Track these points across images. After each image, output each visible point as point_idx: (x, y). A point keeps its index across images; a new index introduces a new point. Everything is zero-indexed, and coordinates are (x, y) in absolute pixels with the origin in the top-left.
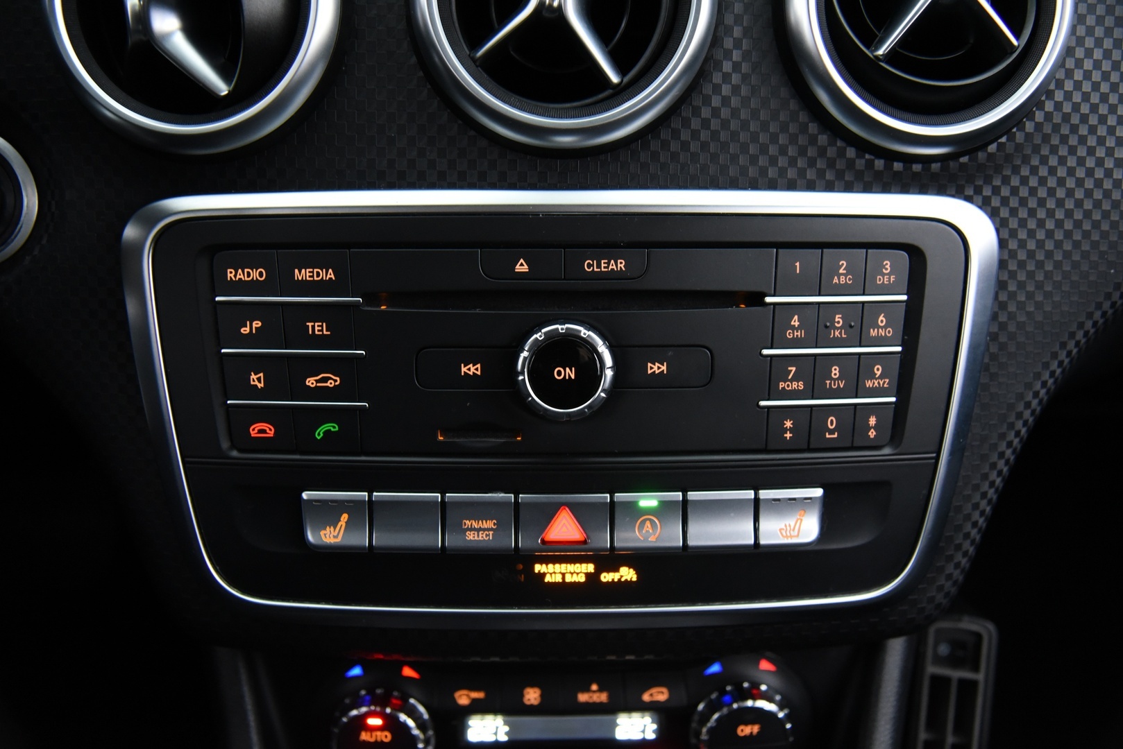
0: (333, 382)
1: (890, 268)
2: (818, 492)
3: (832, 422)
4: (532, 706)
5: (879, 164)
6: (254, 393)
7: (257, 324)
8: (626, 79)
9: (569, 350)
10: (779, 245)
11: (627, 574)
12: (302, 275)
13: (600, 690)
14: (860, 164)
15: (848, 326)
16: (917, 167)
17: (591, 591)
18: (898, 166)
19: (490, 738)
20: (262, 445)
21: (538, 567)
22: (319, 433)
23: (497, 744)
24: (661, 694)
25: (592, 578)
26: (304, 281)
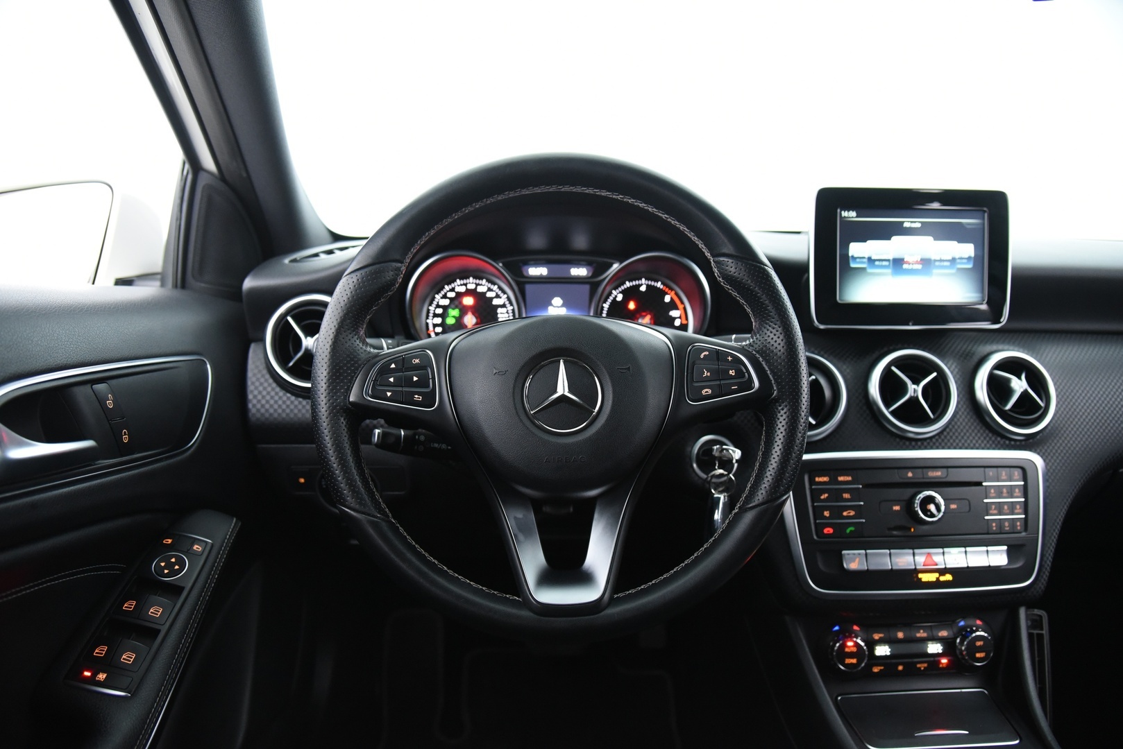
0: (852, 513)
1: (1017, 473)
2: (1005, 548)
3: (1007, 524)
4: (901, 639)
5: (1007, 442)
6: (826, 518)
7: (826, 495)
8: (936, 415)
9: (930, 500)
10: (985, 467)
11: (948, 577)
12: (841, 479)
13: (924, 632)
14: (1002, 442)
15: (1008, 493)
16: (1018, 443)
17: (937, 584)
18: (1013, 443)
19: (883, 654)
20: (829, 536)
21: (920, 576)
22: (848, 531)
23: (886, 656)
24: (944, 633)
25: (938, 579)
26: (841, 481)
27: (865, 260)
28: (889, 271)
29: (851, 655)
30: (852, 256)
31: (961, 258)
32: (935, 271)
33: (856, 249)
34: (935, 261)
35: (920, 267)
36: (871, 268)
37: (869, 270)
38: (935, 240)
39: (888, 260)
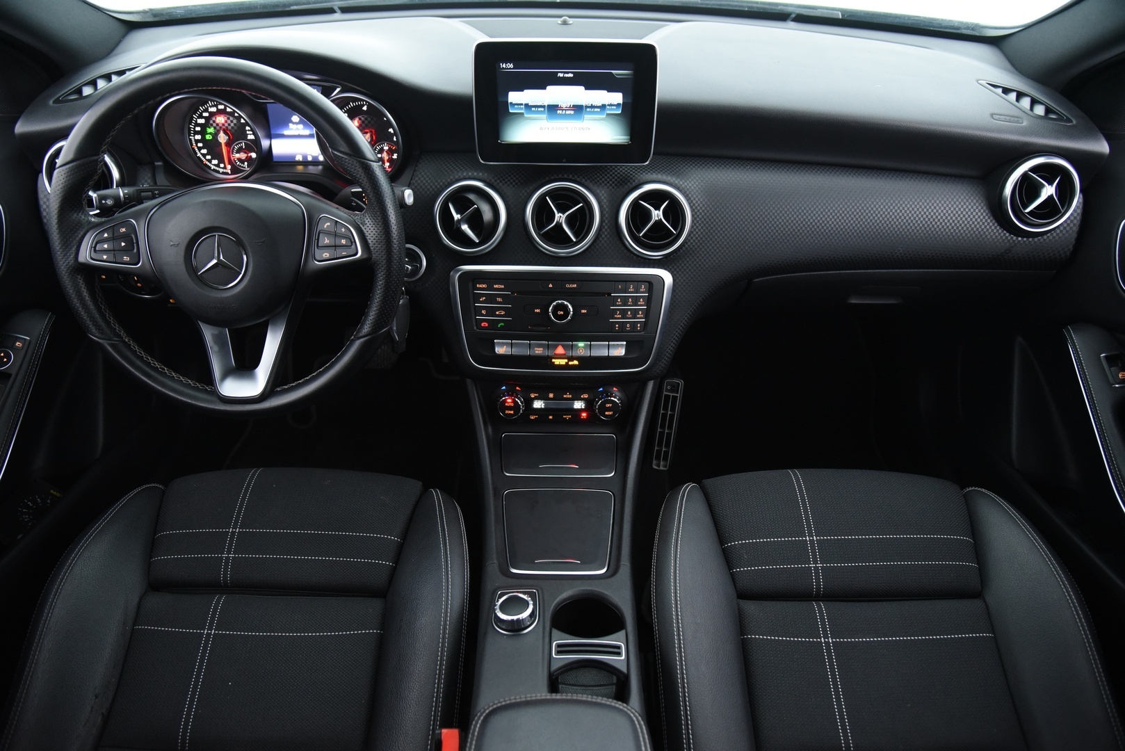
0: (503, 313)
1: (644, 286)
2: (625, 343)
3: (628, 325)
4: (551, 398)
5: (641, 261)
6: (483, 315)
7: (484, 298)
8: (577, 240)
9: (562, 307)
10: (616, 281)
11: (576, 362)
12: (496, 286)
13: (570, 394)
14: (637, 262)
15: (633, 302)
17: (567, 367)
18: (646, 262)
19: (539, 407)
20: (485, 328)
21: (553, 360)
22: (499, 326)
23: (541, 409)
24: (586, 396)
25: (567, 363)
26: (496, 288)
27: (523, 107)
28: (544, 116)
29: (510, 408)
30: (511, 103)
31: (611, 105)
32: (586, 116)
33: (514, 97)
34: (587, 107)
35: (572, 112)
36: (527, 114)
37: (526, 115)
38: (586, 89)
39: (544, 107)
